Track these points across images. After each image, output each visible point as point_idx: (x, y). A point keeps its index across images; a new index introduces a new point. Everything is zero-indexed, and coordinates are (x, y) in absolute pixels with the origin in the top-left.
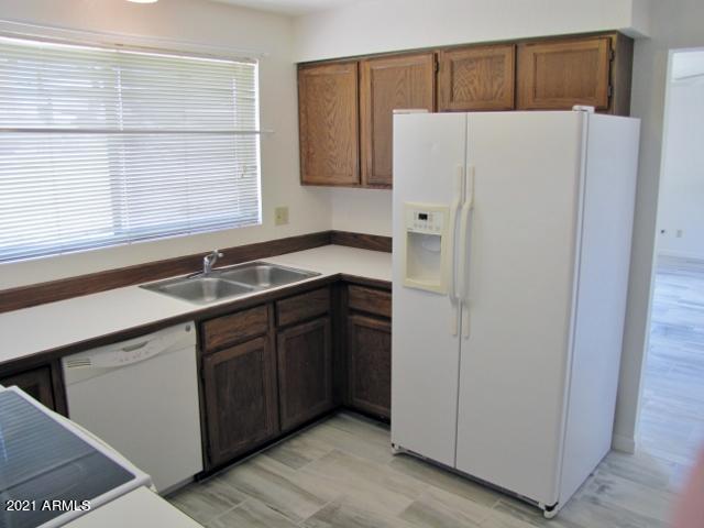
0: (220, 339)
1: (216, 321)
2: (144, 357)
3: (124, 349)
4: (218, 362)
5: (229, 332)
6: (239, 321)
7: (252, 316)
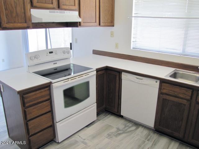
0: (167, 91)
1: (167, 85)
2: (140, 82)
3: (136, 78)
4: (165, 98)
5: (171, 90)
6: (177, 89)
7: (183, 90)
